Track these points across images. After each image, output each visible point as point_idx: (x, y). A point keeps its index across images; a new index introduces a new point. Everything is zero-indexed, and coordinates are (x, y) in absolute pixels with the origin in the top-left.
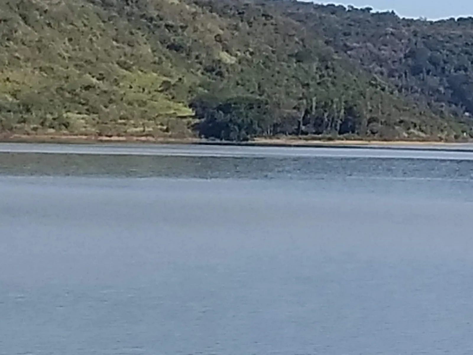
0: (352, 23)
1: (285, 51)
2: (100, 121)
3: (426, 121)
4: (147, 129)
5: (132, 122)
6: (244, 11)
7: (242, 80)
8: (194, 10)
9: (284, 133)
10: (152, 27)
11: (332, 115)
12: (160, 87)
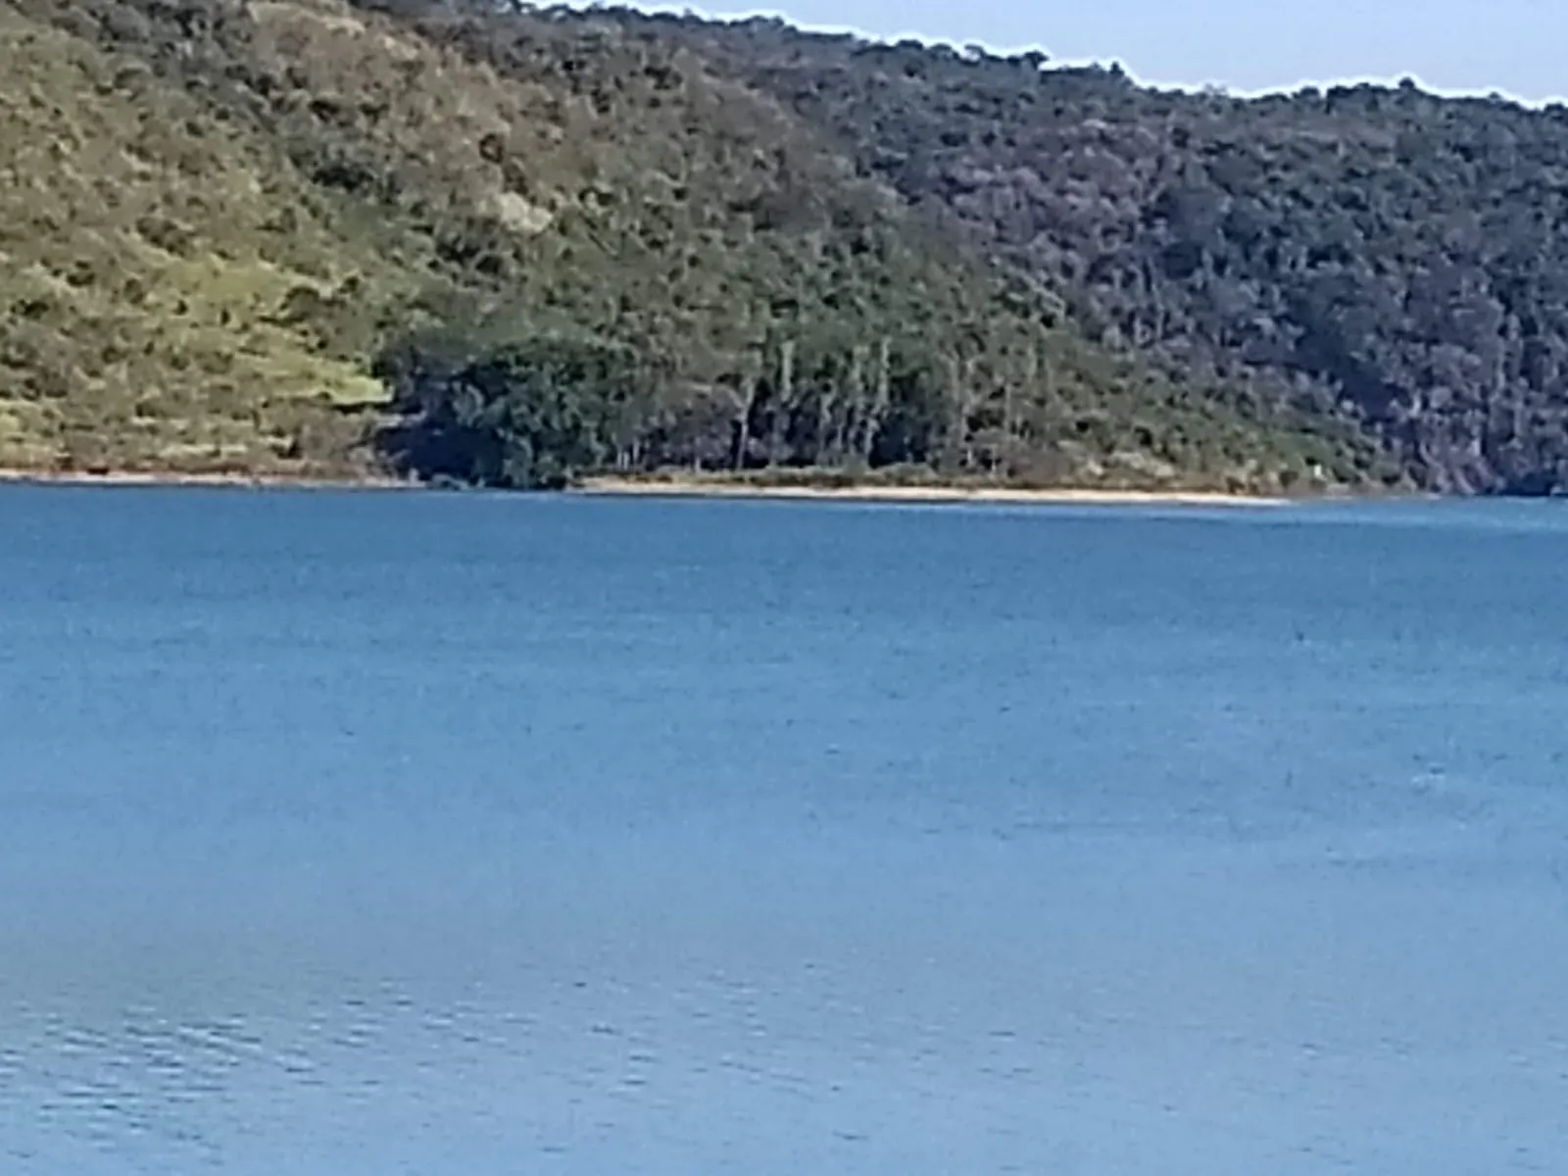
0: (975, 104)
1: (717, 190)
2: (72, 421)
3: (1185, 425)
4: (226, 449)
5: (180, 424)
6: (584, 57)
7: (565, 286)
8: (411, 54)
9: (685, 461)
10: (267, 110)
11: (847, 404)
12: (284, 307)
